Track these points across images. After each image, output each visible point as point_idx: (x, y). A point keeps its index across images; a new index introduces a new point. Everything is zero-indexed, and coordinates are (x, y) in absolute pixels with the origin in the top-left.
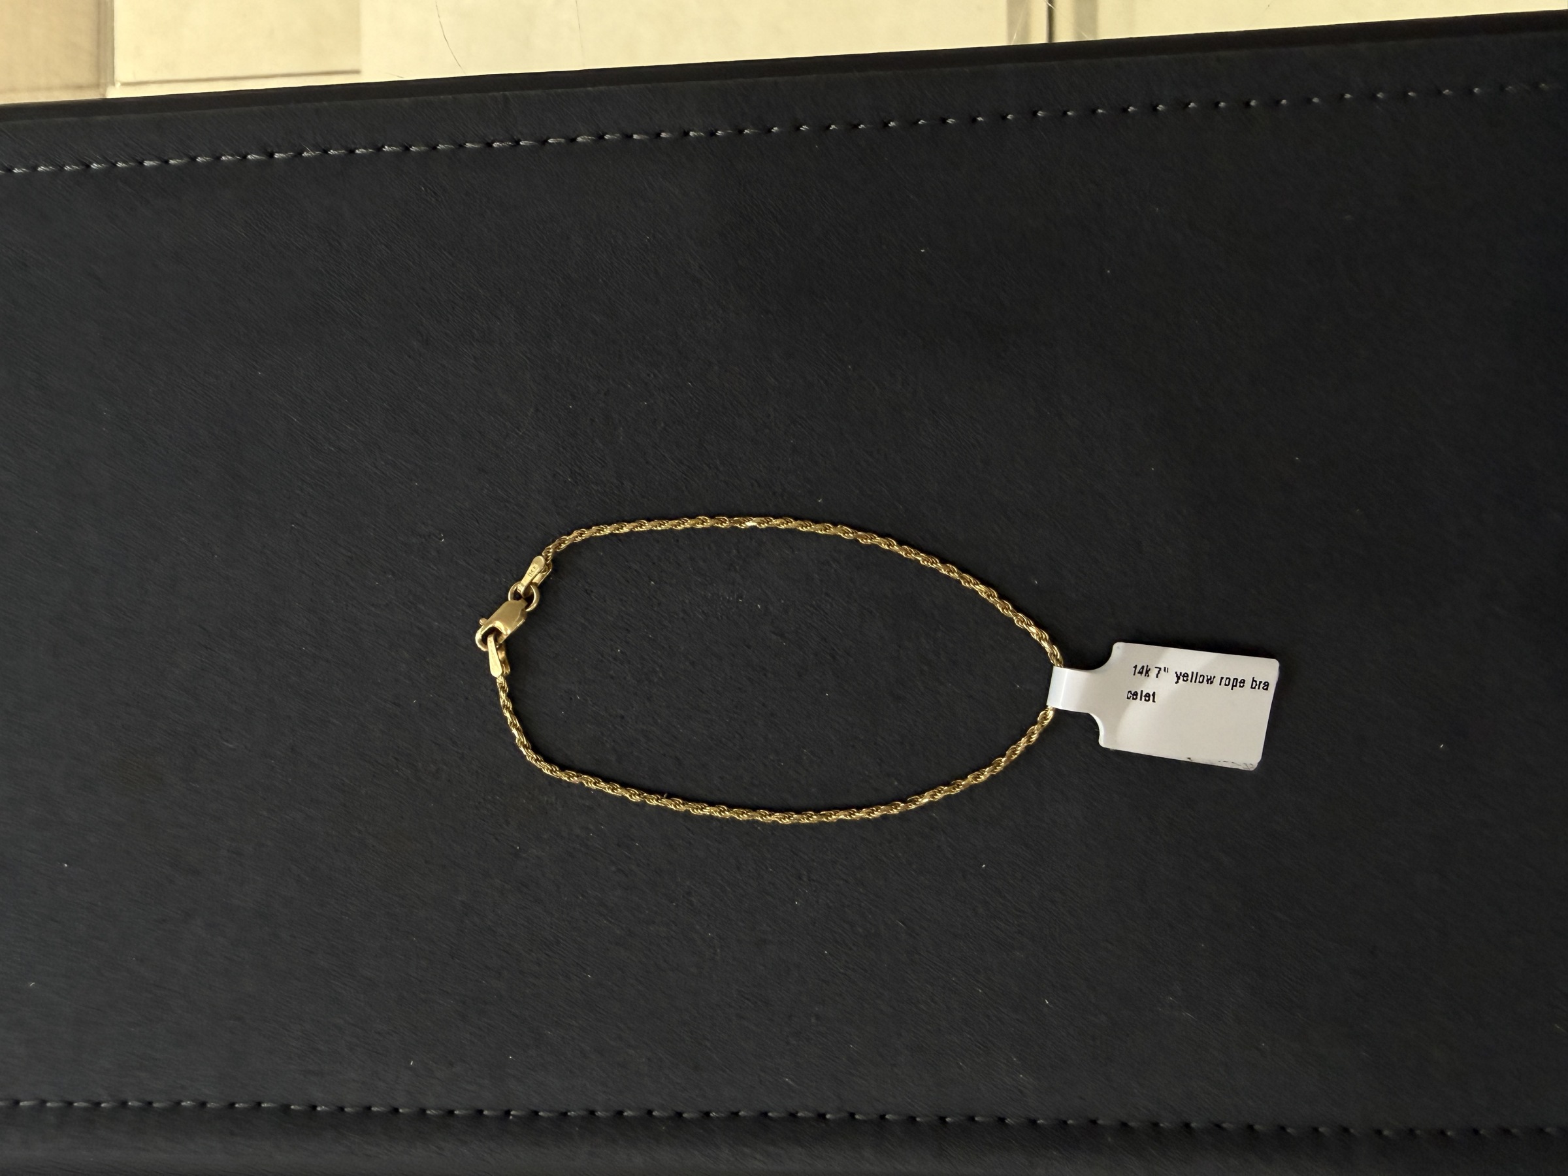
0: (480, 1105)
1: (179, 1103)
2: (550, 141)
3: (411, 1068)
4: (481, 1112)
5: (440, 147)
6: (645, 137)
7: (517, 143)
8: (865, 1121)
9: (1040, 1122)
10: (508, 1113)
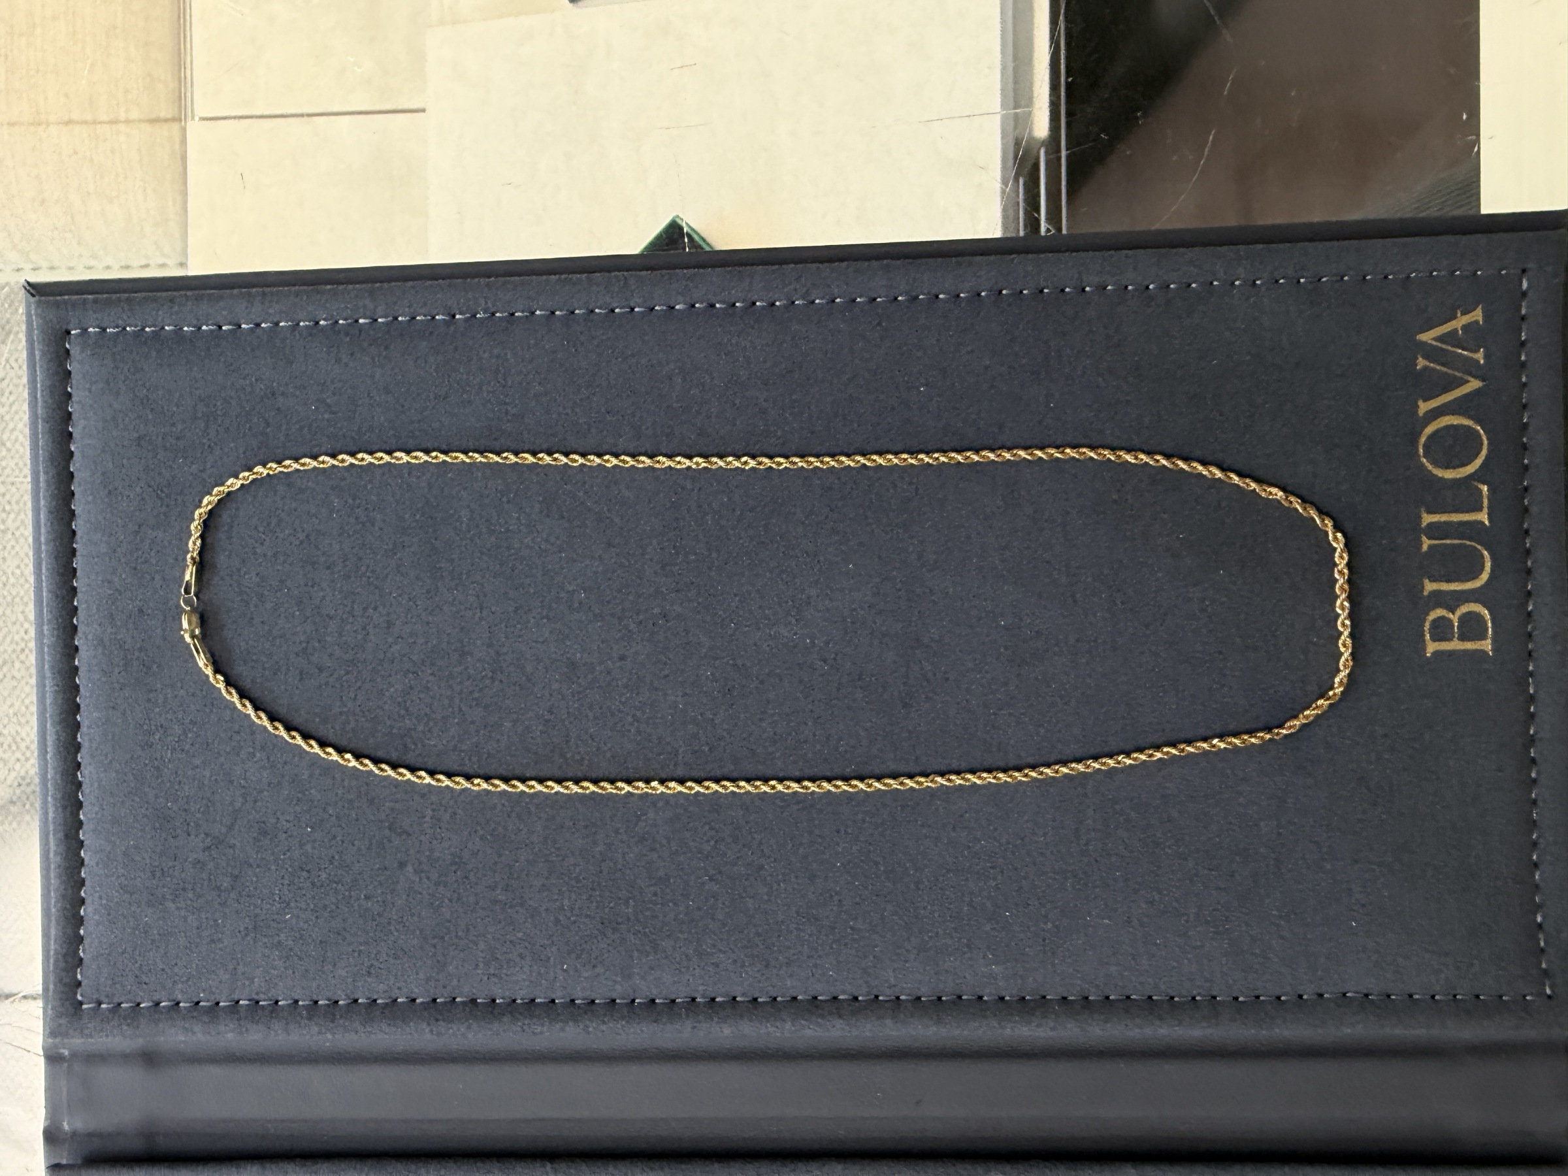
0: (614, 996)
1: (396, 1000)
2: (657, 308)
3: (565, 971)
4: (614, 1001)
5: (577, 312)
6: (723, 306)
7: (632, 309)
8: (887, 1001)
9: (1007, 998)
10: (633, 1001)
